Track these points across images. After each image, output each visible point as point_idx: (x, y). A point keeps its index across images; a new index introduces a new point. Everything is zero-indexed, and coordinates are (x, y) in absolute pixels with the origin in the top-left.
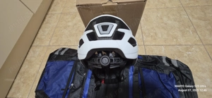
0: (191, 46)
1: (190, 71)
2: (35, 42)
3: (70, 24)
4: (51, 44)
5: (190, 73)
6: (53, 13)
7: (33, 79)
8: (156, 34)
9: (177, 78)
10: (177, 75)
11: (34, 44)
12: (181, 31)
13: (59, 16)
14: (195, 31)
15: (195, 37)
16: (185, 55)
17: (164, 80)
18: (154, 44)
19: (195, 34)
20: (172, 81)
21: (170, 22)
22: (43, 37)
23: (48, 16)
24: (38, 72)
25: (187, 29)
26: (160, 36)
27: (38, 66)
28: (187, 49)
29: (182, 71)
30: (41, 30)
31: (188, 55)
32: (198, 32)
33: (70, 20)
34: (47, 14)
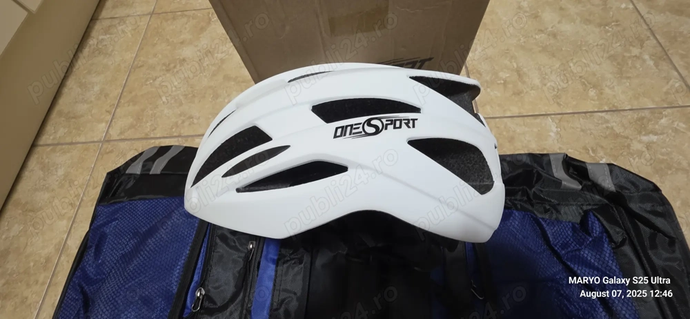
0: (657, 112)
1: (664, 202)
2: (49, 128)
3: (187, 52)
4: (114, 134)
5: (667, 212)
6: (120, 12)
7: (43, 277)
8: (519, 73)
9: (617, 234)
10: (613, 221)
11: (45, 139)
12: (612, 58)
13: (143, 23)
14: (663, 56)
15: (667, 79)
16: (636, 146)
17: (565, 246)
18: (515, 111)
19: (665, 66)
20: (597, 245)
21: (567, 28)
22: (82, 108)
23: (98, 27)
24: (62, 248)
25: (636, 51)
26: (537, 81)
27: (63, 224)
28: (641, 126)
29: (634, 206)
30: (71, 83)
31: (649, 146)
32: (676, 60)
33: (186, 36)
34: (94, 19)
